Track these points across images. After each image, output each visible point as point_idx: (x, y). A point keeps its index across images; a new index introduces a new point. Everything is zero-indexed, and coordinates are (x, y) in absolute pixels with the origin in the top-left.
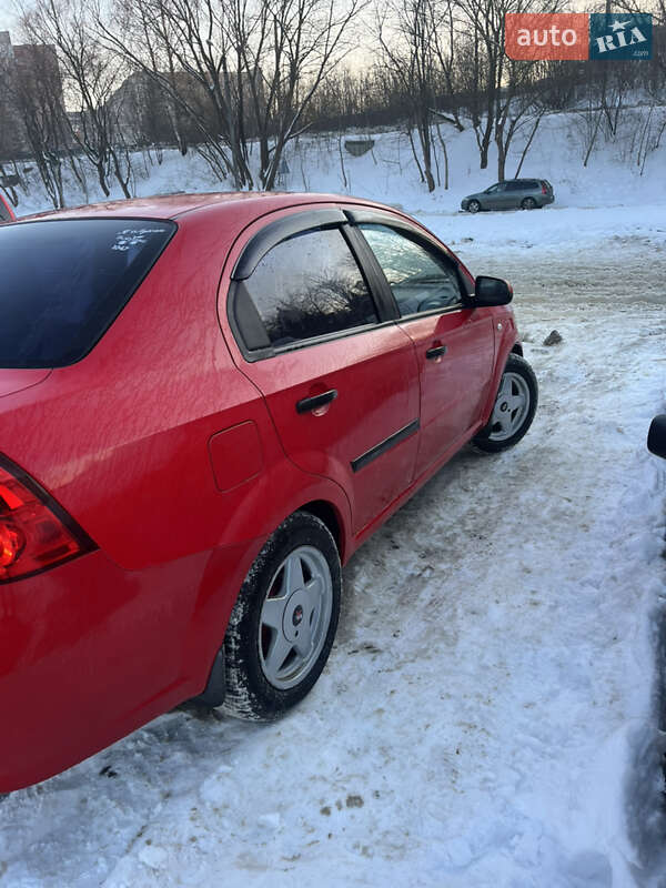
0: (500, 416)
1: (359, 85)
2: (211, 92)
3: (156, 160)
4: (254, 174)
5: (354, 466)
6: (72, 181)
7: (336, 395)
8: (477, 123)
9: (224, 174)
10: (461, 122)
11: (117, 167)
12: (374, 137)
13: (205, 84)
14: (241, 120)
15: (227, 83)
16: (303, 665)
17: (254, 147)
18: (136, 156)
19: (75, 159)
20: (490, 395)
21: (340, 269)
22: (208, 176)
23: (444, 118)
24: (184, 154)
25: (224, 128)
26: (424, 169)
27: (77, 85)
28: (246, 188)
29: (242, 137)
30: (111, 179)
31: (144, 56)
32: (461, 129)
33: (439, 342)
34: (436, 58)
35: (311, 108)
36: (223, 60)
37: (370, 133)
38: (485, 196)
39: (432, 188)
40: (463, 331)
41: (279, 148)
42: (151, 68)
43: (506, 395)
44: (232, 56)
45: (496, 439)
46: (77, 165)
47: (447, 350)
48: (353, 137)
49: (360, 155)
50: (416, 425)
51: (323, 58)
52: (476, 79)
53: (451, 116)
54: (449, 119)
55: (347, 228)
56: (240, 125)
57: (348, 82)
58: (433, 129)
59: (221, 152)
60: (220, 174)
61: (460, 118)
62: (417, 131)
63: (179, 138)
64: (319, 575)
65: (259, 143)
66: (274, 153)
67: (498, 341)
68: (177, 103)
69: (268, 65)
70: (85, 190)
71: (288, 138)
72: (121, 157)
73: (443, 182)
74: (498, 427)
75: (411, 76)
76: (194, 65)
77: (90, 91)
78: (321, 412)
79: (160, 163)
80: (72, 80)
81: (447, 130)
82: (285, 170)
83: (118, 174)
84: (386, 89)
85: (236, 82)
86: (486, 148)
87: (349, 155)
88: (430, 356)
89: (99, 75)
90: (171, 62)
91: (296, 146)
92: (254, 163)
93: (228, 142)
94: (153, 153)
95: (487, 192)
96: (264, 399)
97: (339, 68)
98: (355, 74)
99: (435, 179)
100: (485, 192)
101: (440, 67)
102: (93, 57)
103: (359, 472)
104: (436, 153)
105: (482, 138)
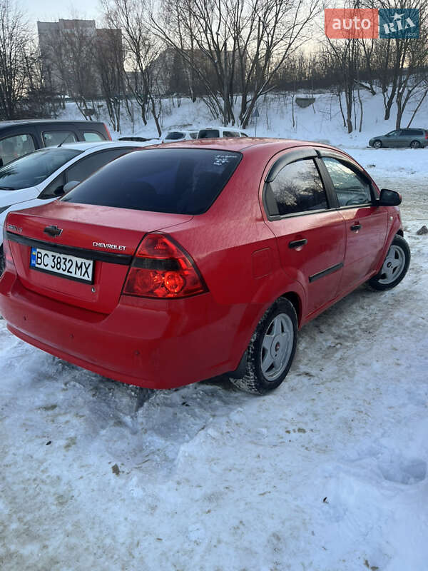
0: (387, 270)
1: (308, 63)
2: (215, 65)
3: (176, 104)
4: (236, 115)
5: (310, 279)
6: (126, 115)
7: (306, 242)
8: (385, 90)
9: (218, 115)
10: (374, 90)
11: (154, 107)
12: (315, 96)
13: (212, 59)
14: (231, 82)
15: (226, 59)
16: (276, 373)
17: (238, 99)
18: (165, 101)
19: (129, 101)
20: (382, 257)
21: (294, 181)
22: (208, 116)
23: (363, 86)
24: (194, 101)
25: (221, 86)
26: (346, 118)
27: (135, 56)
28: (230, 124)
29: (231, 92)
30: (149, 114)
31: (176, 40)
32: (374, 93)
33: (358, 223)
34: (362, 48)
35: (276, 76)
36: (225, 45)
37: (312, 94)
38: (386, 138)
39: (350, 131)
40: (372, 218)
41: (254, 100)
42: (180, 47)
43: (391, 258)
44: (231, 42)
45: (382, 283)
46: (130, 105)
47: (362, 227)
48: (302, 96)
49: (305, 107)
50: (342, 264)
51: (287, 46)
52: (387, 62)
53: (368, 85)
54: (366, 87)
55: (317, 159)
56: (231, 85)
57: (301, 60)
58: (355, 93)
59: (217, 101)
60: (215, 115)
61: (374, 86)
62: (344, 93)
63: (192, 92)
64: (288, 331)
65: (241, 97)
66: (250, 103)
67: (389, 228)
68: (193, 70)
69: (252, 48)
70: (132, 121)
71: (260, 94)
72: (156, 101)
73: (358, 127)
74: (384, 276)
75: (344, 59)
76: (206, 47)
77: (142, 60)
78: (299, 249)
79: (179, 106)
80: (132, 53)
81: (364, 93)
82: (257, 114)
83: (154, 112)
84: (326, 66)
85: (231, 58)
86: (390, 107)
87: (298, 107)
88: (353, 229)
89: (148, 50)
90: (192, 44)
91: (265, 99)
92: (237, 109)
93: (222, 94)
94: (175, 100)
95: (388, 136)
96: (276, 239)
97: (297, 51)
98: (307, 56)
99: (353, 125)
100: (386, 136)
101: (363, 53)
102: (146, 39)
103: (312, 283)
104: (356, 108)
105: (387, 100)
